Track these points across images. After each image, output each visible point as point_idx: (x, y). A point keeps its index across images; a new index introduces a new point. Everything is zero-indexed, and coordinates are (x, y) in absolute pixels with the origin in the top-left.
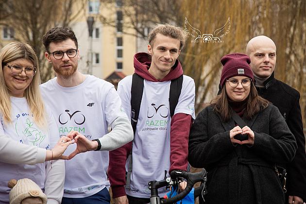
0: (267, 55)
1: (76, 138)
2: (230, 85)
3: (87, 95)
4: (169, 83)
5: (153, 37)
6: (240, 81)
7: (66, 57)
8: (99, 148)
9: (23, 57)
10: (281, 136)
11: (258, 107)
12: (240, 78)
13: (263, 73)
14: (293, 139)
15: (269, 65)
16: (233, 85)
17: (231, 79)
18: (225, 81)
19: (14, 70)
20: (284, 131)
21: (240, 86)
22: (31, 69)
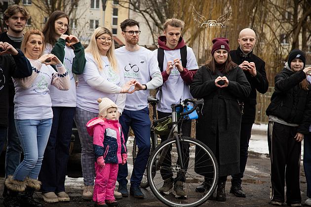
0: (249, 40)
1: (135, 83)
2: (216, 54)
3: (141, 57)
4: (179, 50)
5: (166, 27)
6: (222, 52)
7: (135, 34)
8: (146, 89)
9: (105, 33)
10: (243, 83)
11: (231, 68)
12: (222, 51)
13: (246, 50)
14: (249, 85)
15: (250, 45)
16: (218, 54)
17: (217, 51)
18: (214, 52)
19: (102, 40)
20: (244, 81)
21: (222, 55)
22: (110, 40)
